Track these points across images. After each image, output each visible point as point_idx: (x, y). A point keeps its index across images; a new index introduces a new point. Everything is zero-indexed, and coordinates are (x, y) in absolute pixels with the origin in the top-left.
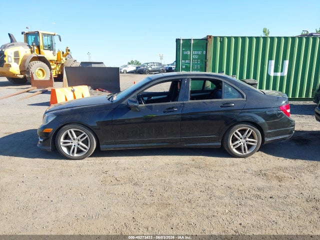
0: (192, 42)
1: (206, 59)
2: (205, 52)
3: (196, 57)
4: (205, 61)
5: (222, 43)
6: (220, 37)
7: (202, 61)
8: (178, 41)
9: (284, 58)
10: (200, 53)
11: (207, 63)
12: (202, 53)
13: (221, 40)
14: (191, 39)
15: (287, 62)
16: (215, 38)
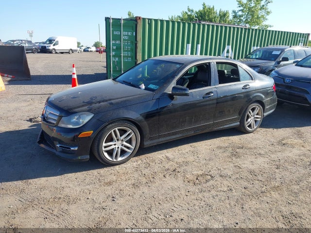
0: (122, 22)
1: (136, 40)
2: (134, 33)
3: (126, 38)
4: (135, 42)
5: (150, 25)
6: (149, 19)
7: (132, 42)
8: (107, 19)
9: (198, 43)
10: (130, 34)
11: (138, 45)
12: (132, 34)
13: (149, 22)
14: (120, 19)
15: (199, 46)
16: (144, 19)
